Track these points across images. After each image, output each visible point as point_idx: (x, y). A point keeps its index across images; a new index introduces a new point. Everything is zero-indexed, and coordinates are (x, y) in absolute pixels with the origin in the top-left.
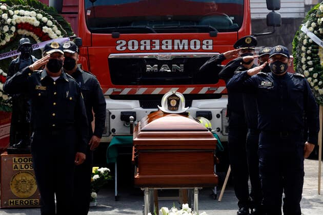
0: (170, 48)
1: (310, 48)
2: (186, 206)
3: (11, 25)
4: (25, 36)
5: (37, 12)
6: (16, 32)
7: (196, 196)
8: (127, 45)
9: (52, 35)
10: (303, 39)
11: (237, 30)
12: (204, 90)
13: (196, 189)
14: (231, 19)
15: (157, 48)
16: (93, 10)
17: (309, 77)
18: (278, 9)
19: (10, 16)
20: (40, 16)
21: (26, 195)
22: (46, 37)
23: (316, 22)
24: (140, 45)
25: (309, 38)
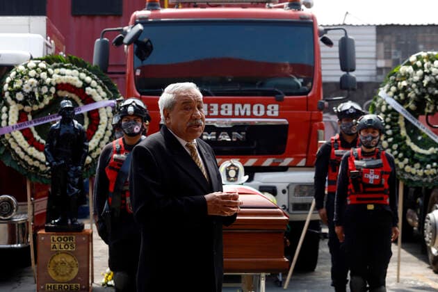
0: (230, 113)
1: (389, 115)
3: (50, 85)
4: (67, 99)
5: (80, 71)
6: (56, 94)
7: (263, 283)
9: (97, 97)
10: (381, 105)
11: (306, 93)
13: (263, 275)
14: (299, 82)
15: (216, 113)
16: (142, 68)
17: (388, 148)
18: (353, 70)
19: (49, 76)
20: (83, 75)
21: (66, 278)
22: (89, 100)
23: (396, 86)
25: (388, 105)
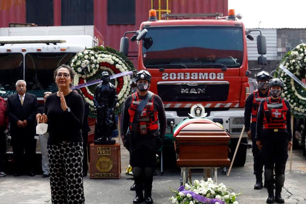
0: (196, 78)
1: (285, 79)
2: (210, 179)
3: (96, 63)
4: (106, 71)
5: (112, 55)
6: (99, 68)
7: (216, 173)
8: (169, 76)
9: (122, 70)
10: (281, 73)
11: (239, 67)
12: (218, 105)
13: (216, 168)
14: (235, 60)
15: (188, 78)
16: (147, 53)
17: (285, 97)
18: (265, 54)
19: (96, 58)
20: (114, 58)
21: (106, 170)
22: (117, 71)
23: (289, 62)
24: (177, 76)
25: (285, 73)
